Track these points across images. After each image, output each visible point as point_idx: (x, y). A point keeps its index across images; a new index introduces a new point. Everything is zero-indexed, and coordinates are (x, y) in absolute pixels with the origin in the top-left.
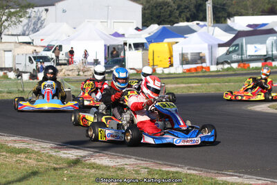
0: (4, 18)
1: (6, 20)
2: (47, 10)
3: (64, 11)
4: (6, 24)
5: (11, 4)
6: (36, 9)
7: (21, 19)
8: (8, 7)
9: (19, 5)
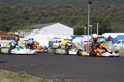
0: (25, 32)
1: (25, 33)
2: (40, 30)
3: (46, 30)
4: (25, 34)
5: (27, 28)
6: (36, 30)
7: (31, 33)
8: (26, 29)
9: (30, 28)
